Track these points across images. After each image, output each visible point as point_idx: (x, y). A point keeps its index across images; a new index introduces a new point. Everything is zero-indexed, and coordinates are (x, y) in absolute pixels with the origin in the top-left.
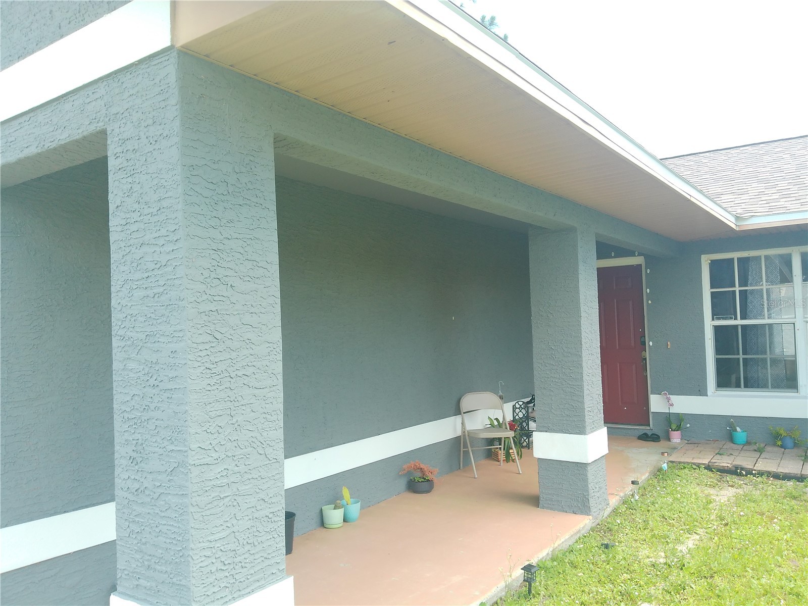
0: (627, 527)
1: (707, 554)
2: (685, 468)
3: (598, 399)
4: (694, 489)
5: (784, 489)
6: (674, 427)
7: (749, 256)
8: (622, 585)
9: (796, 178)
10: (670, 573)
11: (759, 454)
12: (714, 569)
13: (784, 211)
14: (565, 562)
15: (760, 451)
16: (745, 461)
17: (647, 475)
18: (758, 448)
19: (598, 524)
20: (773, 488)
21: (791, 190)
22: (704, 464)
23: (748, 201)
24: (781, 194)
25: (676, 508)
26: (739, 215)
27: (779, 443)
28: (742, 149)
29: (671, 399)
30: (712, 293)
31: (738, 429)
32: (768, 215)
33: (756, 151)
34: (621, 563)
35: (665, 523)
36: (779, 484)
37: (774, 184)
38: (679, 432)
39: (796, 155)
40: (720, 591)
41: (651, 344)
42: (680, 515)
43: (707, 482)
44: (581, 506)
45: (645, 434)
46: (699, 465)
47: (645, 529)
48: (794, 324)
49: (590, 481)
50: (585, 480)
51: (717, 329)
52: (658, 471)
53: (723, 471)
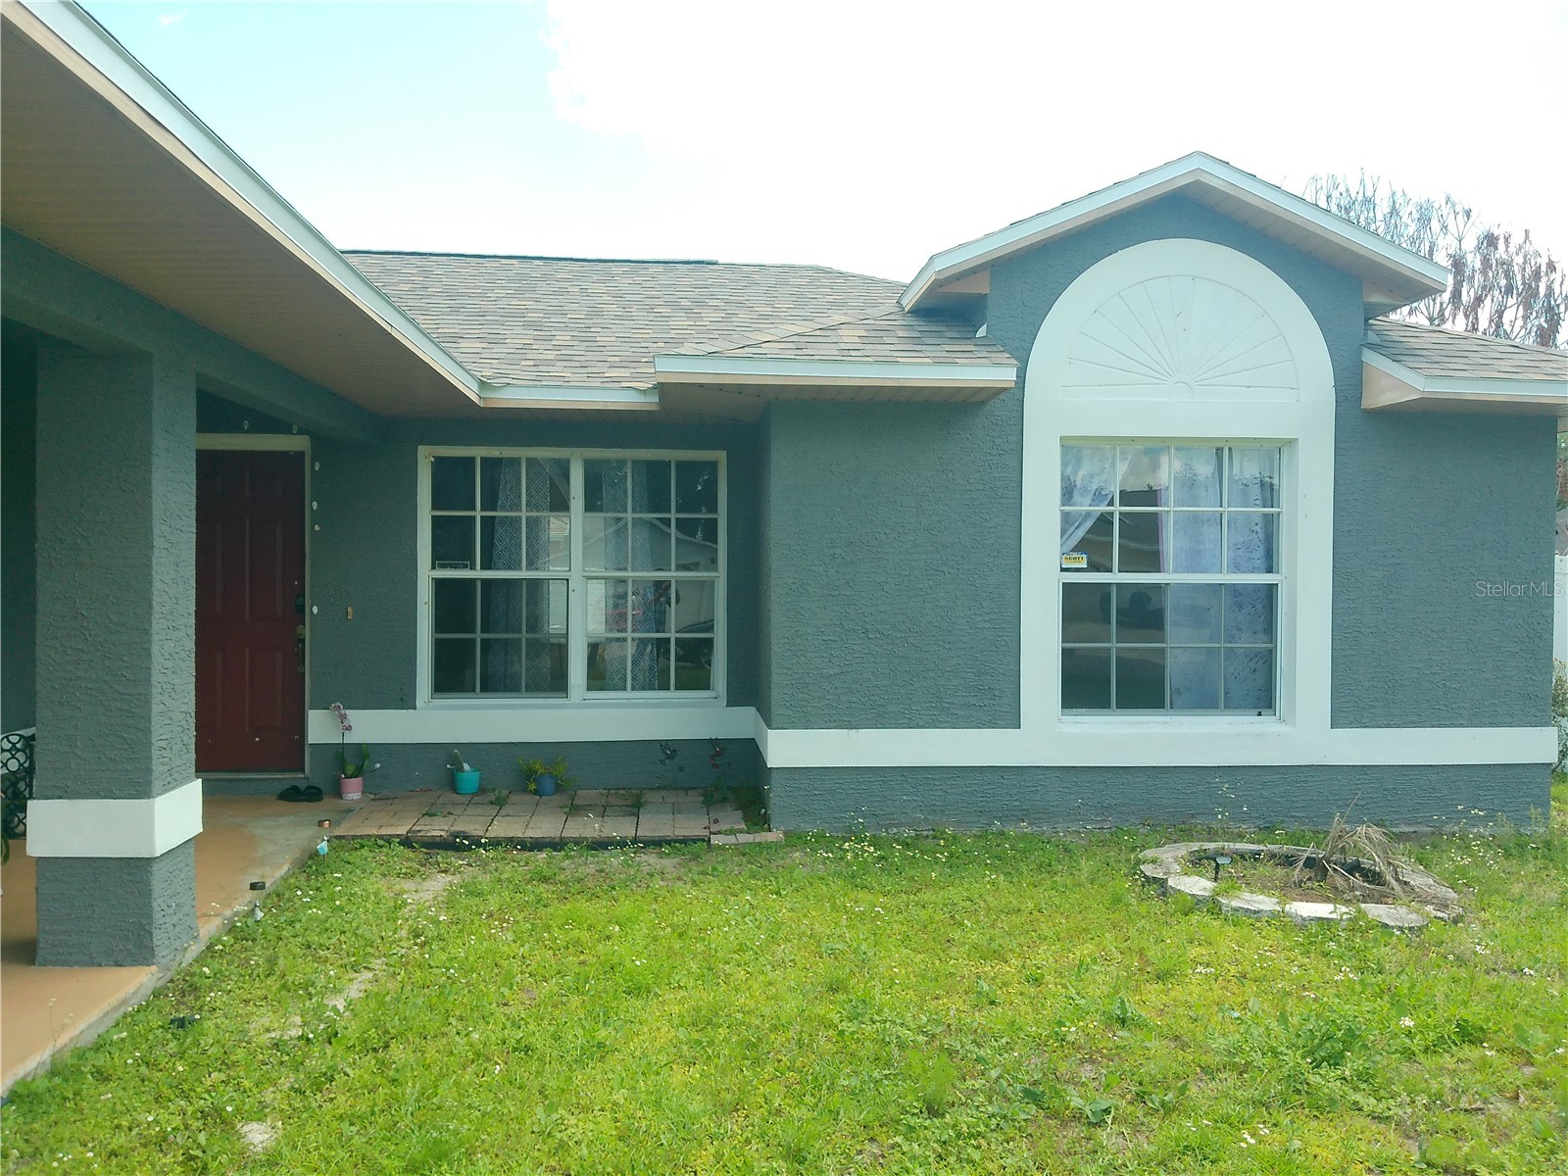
0: (232, 976)
1: (382, 1004)
2: (362, 846)
3: (184, 723)
4: (376, 884)
5: (532, 866)
6: (350, 769)
7: (501, 456)
8: (206, 1096)
9: (585, 330)
10: (307, 1056)
11: (498, 808)
12: (391, 1031)
13: (561, 383)
14: (82, 1073)
15: (500, 803)
16: (471, 824)
17: (285, 868)
18: (497, 799)
19: (172, 981)
20: (513, 867)
21: (574, 348)
22: (398, 836)
23: (503, 356)
24: (559, 353)
25: (335, 926)
26: (485, 380)
27: (532, 787)
28: (503, 261)
29: (348, 717)
30: (434, 518)
31: (466, 767)
32: (535, 386)
33: (527, 271)
34: (209, 1053)
35: (310, 958)
36: (524, 860)
37: (549, 334)
38: (359, 780)
39: (589, 291)
40: (397, 1070)
41: (315, 610)
42: (343, 938)
43: (401, 869)
44: (136, 948)
45: (295, 789)
46: (388, 839)
47: (269, 975)
48: (568, 580)
49: (156, 893)
50: (145, 894)
51: (440, 585)
52: (311, 857)
53: (434, 845)
